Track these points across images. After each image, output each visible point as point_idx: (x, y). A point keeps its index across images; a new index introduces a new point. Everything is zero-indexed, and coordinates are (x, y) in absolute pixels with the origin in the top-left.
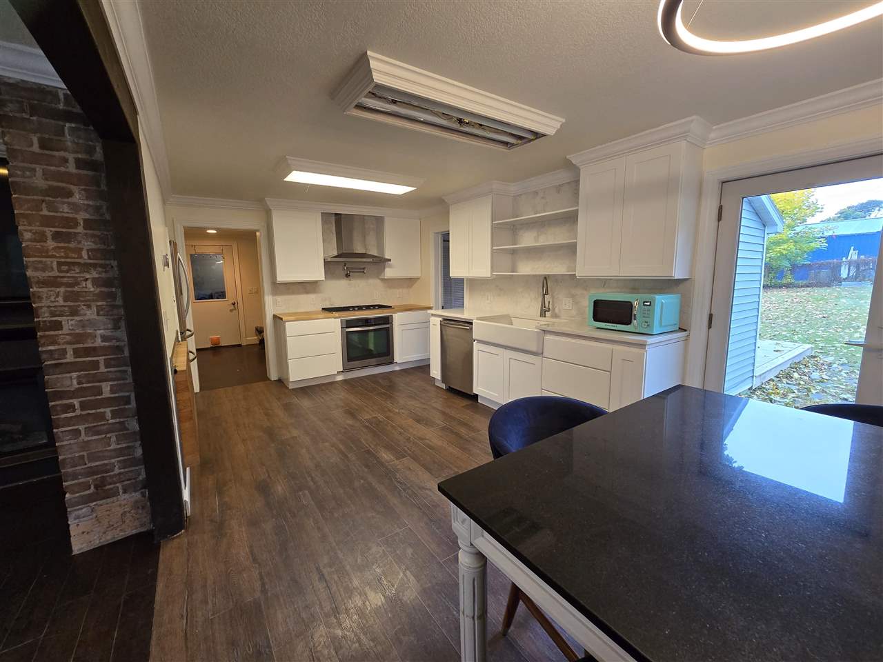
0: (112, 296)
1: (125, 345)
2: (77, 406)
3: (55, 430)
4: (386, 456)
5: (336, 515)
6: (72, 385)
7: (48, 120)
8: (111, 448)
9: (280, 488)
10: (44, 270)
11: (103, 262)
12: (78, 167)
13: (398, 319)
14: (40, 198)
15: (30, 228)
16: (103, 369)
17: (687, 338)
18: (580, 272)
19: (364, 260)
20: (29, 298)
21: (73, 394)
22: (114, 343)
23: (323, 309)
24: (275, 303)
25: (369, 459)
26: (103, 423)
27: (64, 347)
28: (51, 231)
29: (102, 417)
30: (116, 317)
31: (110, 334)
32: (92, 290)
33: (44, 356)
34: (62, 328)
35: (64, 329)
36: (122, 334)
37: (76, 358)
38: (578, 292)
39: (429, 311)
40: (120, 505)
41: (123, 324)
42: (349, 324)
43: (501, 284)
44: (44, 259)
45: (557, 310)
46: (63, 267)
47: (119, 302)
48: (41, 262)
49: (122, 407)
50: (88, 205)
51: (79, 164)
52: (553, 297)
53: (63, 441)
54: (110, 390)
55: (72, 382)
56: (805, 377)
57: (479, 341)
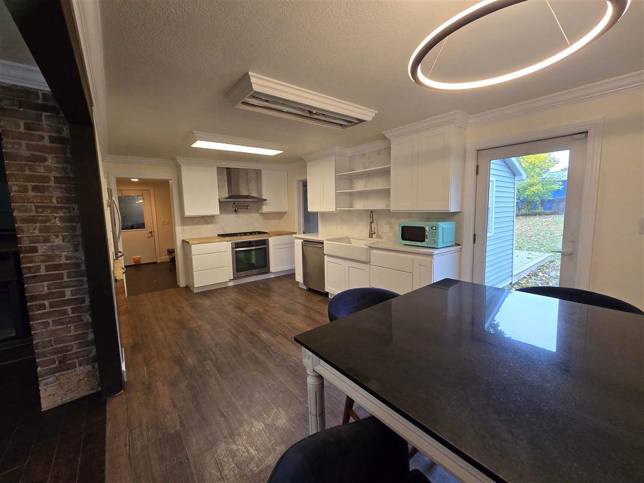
0: (73, 229)
1: (82, 262)
2: (47, 305)
3: (31, 323)
4: (264, 336)
5: (231, 376)
6: (43, 291)
7: (31, 111)
8: (72, 334)
9: (190, 360)
10: (25, 211)
11: (67, 205)
12: (51, 142)
13: (272, 241)
14: (25, 163)
15: (16, 183)
16: (66, 279)
17: (461, 250)
18: (393, 208)
19: (248, 200)
20: (14, 230)
21: (45, 297)
22: (74, 261)
23: (218, 235)
24: (183, 231)
25: (253, 338)
26: (65, 317)
27: (39, 264)
28: (31, 185)
29: (64, 312)
30: (76, 243)
31: (71, 255)
32: (59, 224)
33: (24, 271)
34: (38, 251)
35: (39, 252)
36: (81, 255)
37: (47, 271)
38: (393, 221)
39: (294, 236)
40: (77, 375)
41: (80, 248)
42: (237, 245)
43: (343, 216)
44: (26, 204)
45: (380, 233)
46: (39, 209)
47: (79, 232)
48: (24, 206)
49: (79, 305)
50: (58, 167)
51: (52, 140)
52: (377, 224)
53: (37, 330)
54: (71, 294)
55: (44, 289)
56: (547, 275)
57: (329, 256)
